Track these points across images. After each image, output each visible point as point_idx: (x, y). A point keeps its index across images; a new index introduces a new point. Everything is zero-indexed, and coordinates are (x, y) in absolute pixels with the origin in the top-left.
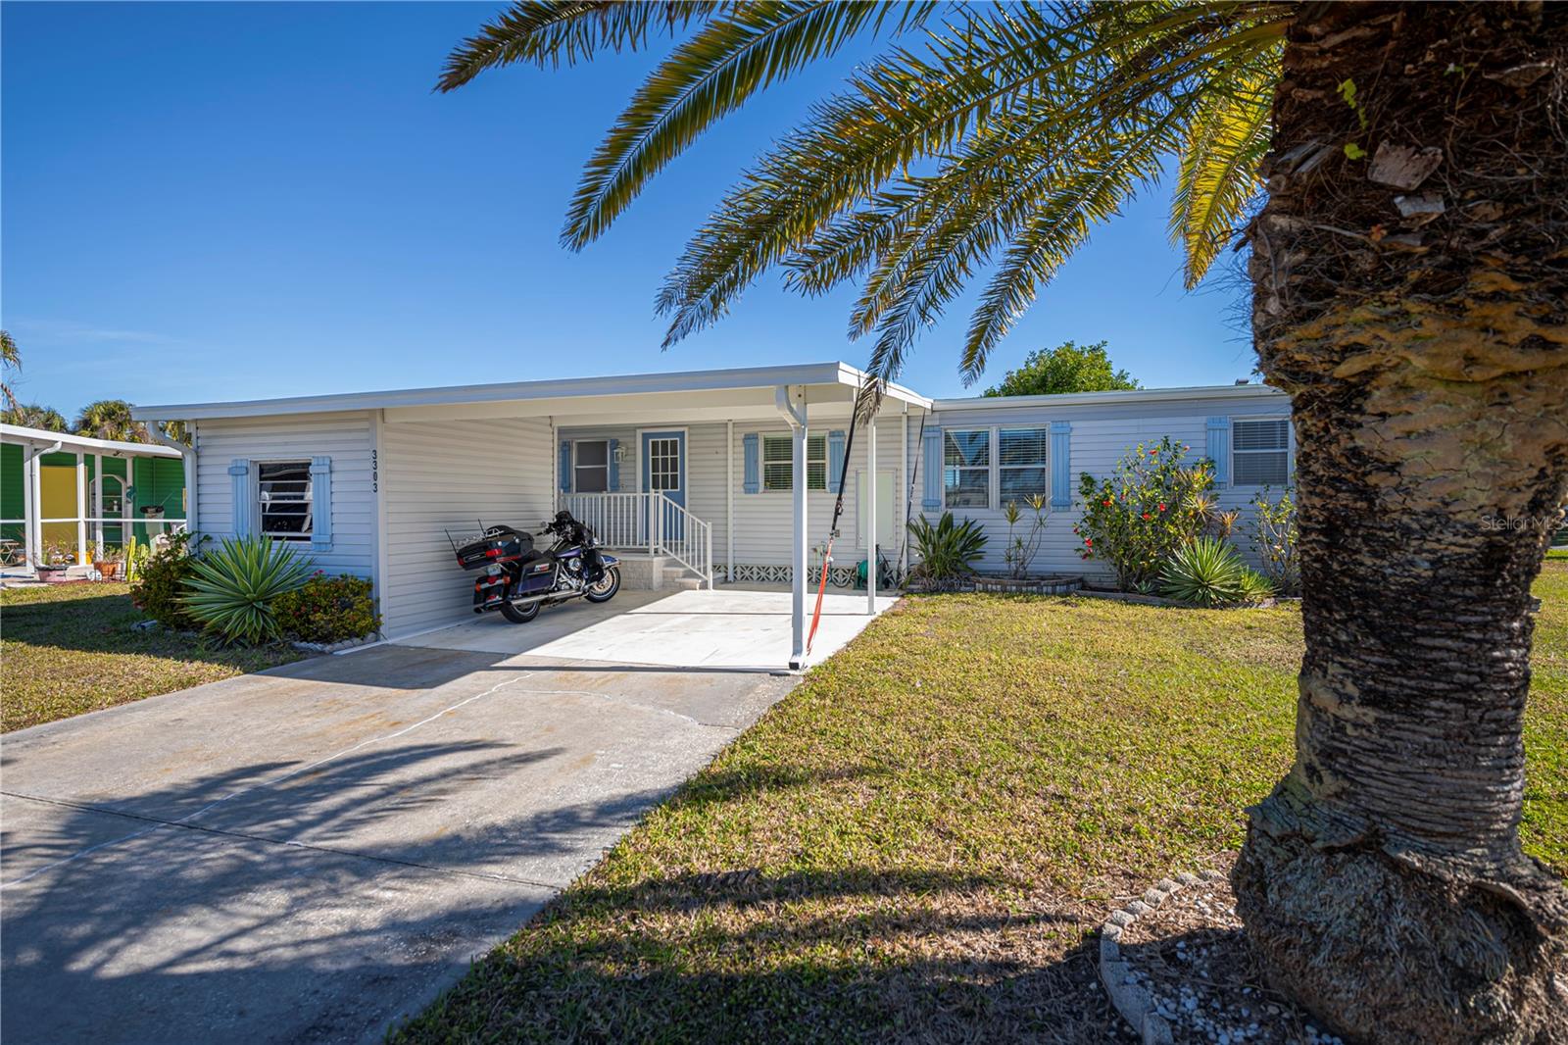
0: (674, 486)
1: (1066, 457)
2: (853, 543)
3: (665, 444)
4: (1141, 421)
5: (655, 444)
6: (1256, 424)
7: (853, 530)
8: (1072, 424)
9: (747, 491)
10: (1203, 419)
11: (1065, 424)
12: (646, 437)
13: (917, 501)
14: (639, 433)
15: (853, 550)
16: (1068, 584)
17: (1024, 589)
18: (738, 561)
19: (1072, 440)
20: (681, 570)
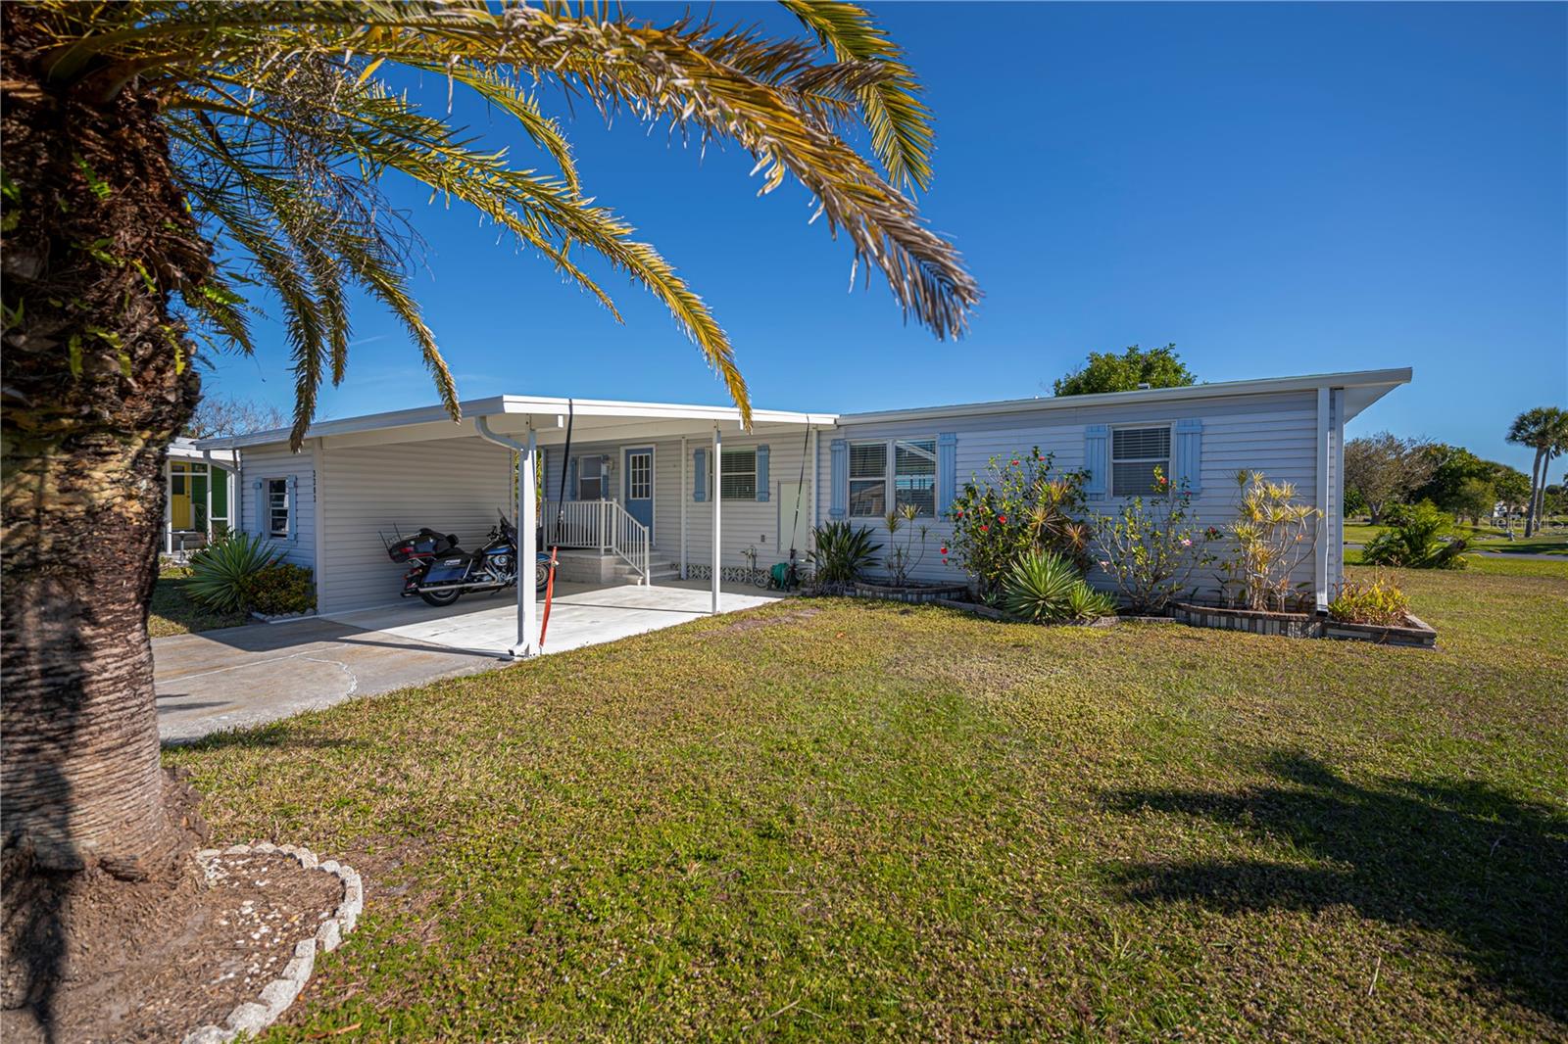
0: (647, 496)
1: (952, 467)
2: (775, 548)
3: (641, 458)
4: (1022, 432)
5: (634, 458)
6: (1138, 432)
7: (776, 535)
8: (958, 436)
9: (697, 500)
10: (1082, 428)
11: (952, 436)
12: (628, 452)
13: (825, 511)
14: (622, 450)
15: (775, 554)
16: (938, 593)
17: (890, 596)
18: (690, 561)
19: (958, 451)
20: (627, 567)
